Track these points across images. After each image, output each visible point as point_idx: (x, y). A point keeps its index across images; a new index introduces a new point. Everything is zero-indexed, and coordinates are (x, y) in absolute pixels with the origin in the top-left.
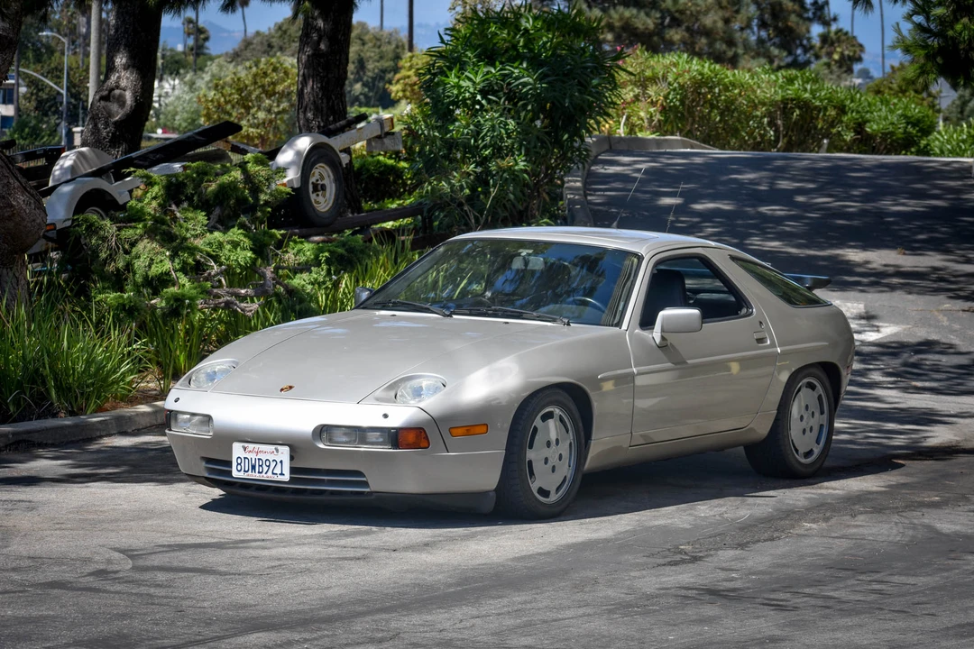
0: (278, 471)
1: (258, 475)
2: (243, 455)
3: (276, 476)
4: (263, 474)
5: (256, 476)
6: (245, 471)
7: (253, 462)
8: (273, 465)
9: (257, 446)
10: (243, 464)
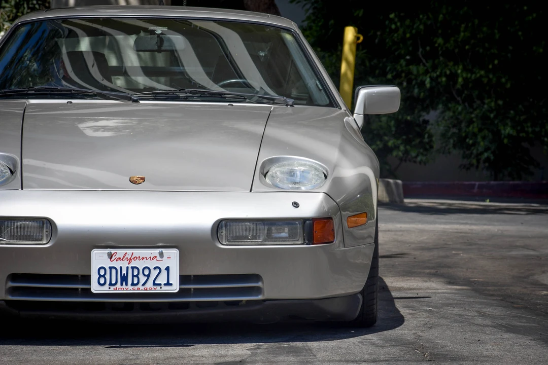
0: (162, 280)
1: (131, 288)
2: (107, 264)
3: (158, 288)
4: (140, 286)
5: (129, 289)
6: (111, 284)
7: (124, 272)
8: (154, 273)
9: (129, 251)
10: (108, 276)
